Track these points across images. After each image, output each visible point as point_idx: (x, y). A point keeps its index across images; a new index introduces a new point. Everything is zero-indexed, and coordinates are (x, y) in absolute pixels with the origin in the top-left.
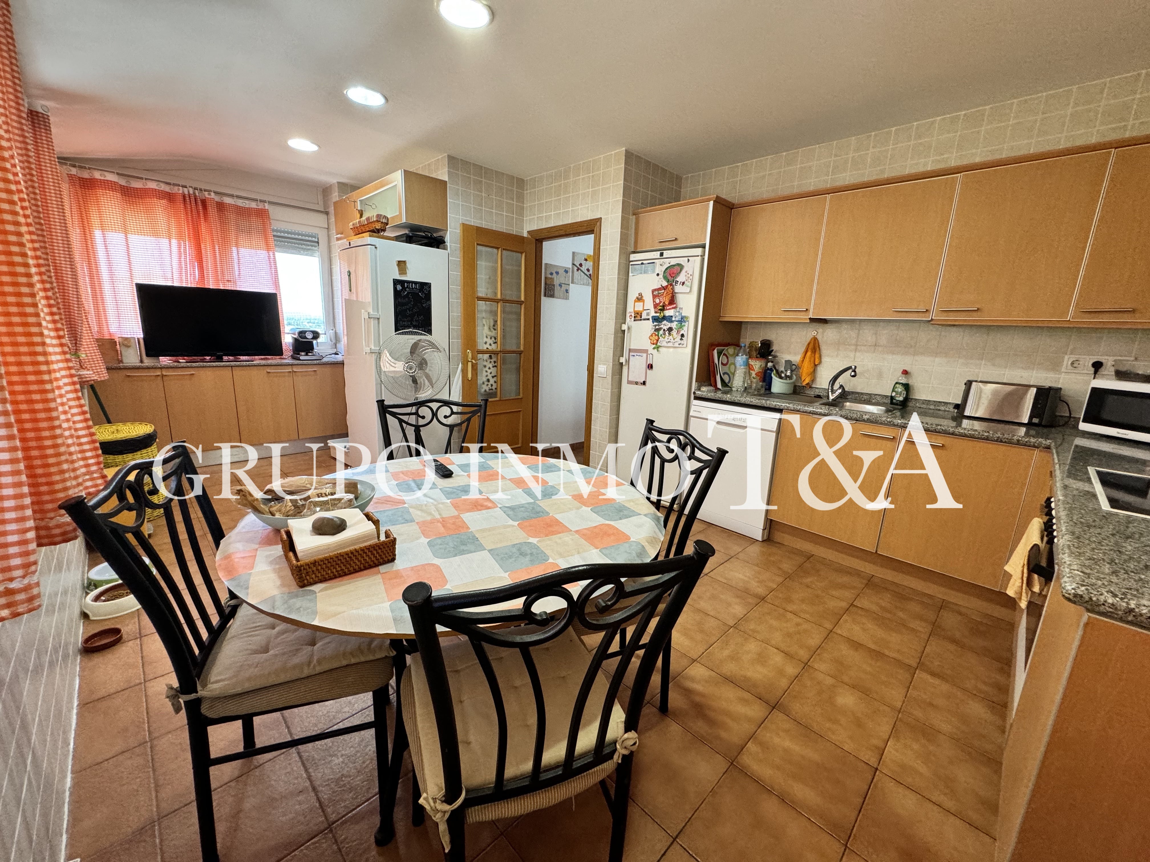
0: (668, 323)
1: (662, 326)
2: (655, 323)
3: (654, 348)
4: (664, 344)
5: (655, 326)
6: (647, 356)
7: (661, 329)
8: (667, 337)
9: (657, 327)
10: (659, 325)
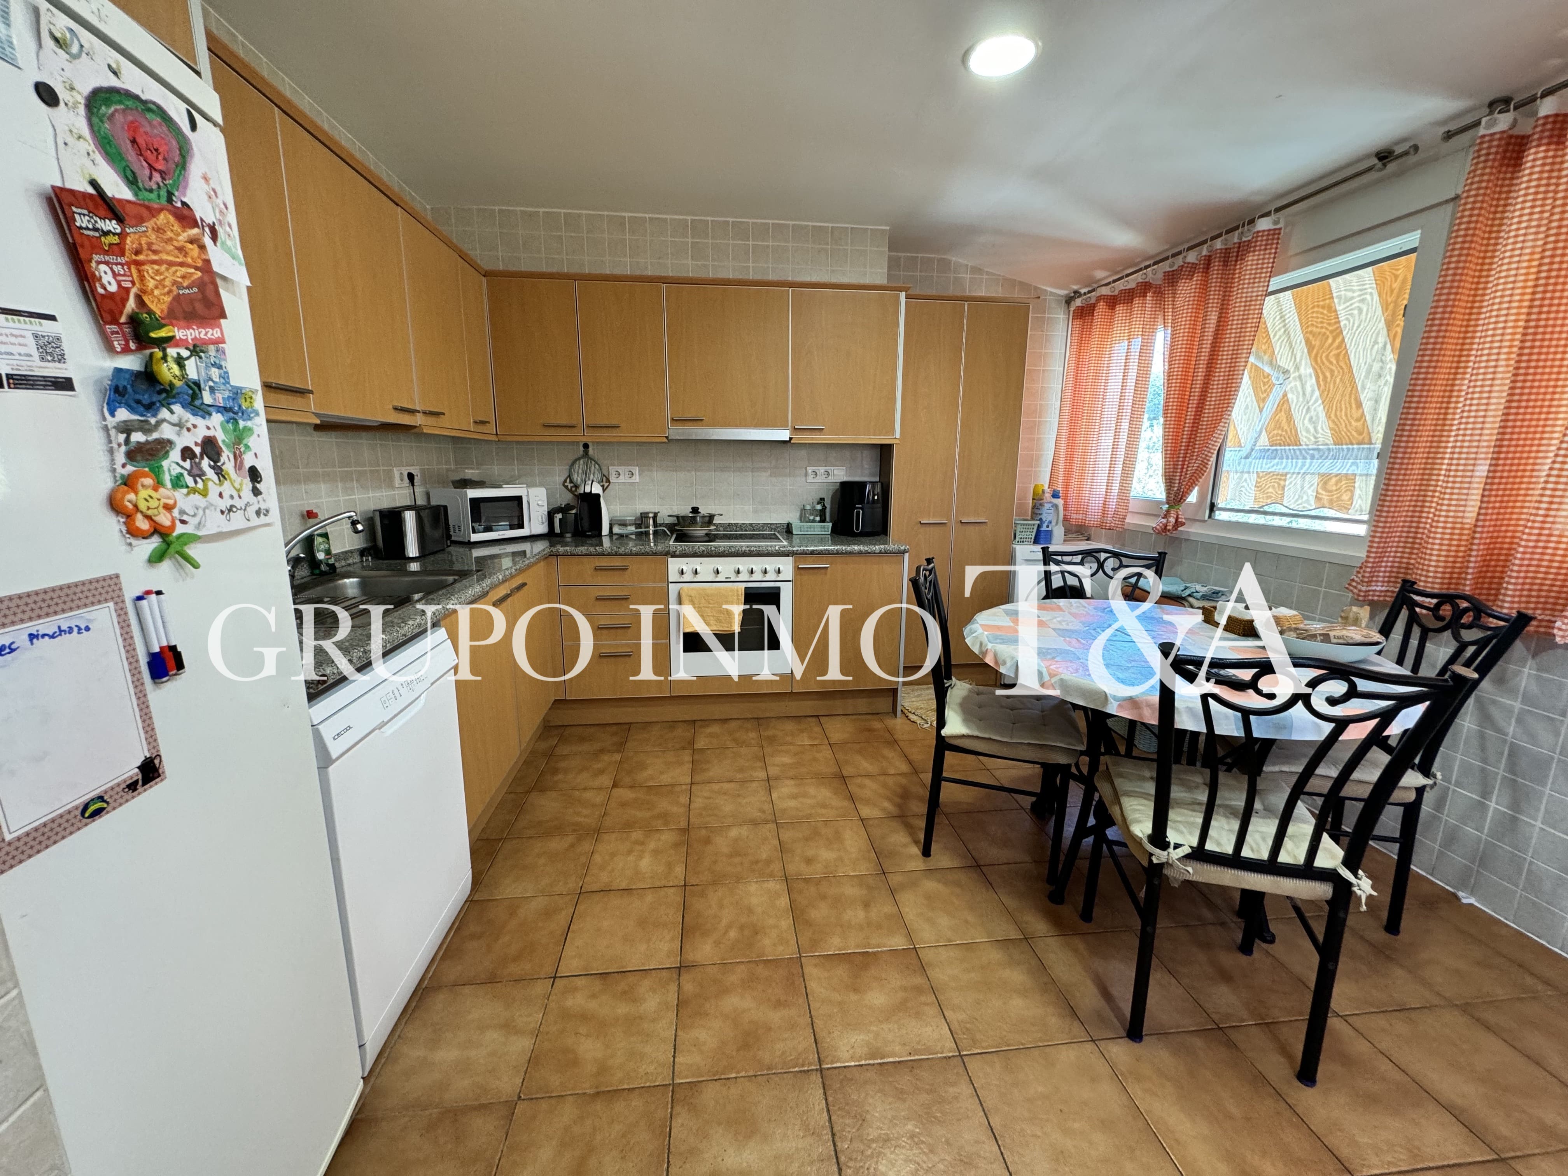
0: (191, 419)
1: (166, 432)
2: (123, 414)
3: (156, 558)
4: (215, 523)
5: (126, 429)
6: (121, 613)
7: (164, 446)
8: (214, 490)
9: (138, 437)
10: (146, 429)
